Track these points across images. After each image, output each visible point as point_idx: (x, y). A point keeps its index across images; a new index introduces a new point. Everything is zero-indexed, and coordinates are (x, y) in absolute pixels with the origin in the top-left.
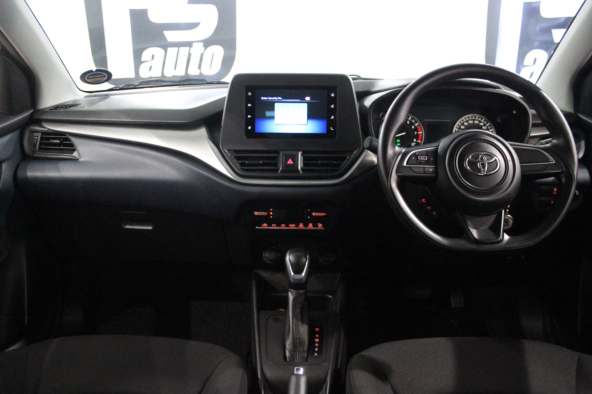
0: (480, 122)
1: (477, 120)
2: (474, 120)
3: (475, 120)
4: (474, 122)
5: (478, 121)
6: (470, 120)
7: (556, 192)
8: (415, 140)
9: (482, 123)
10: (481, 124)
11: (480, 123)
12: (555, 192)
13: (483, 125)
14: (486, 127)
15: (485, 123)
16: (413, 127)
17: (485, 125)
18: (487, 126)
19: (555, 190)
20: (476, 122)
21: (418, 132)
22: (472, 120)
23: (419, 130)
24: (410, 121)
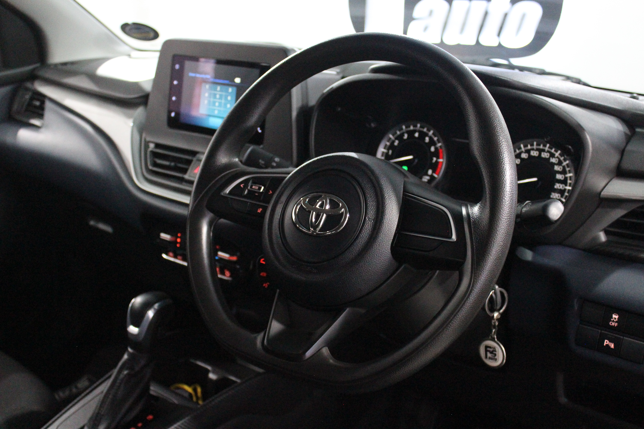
0: (552, 155)
1: (548, 152)
2: (541, 151)
3: (543, 151)
4: (540, 154)
5: (549, 154)
6: (533, 149)
7: (616, 322)
8: (430, 172)
9: (555, 158)
10: (553, 160)
11: (551, 159)
12: (613, 321)
13: (557, 162)
14: (561, 167)
15: (562, 159)
16: (433, 149)
17: (560, 163)
18: (564, 167)
19: (615, 319)
20: (545, 155)
21: (438, 157)
22: (537, 150)
23: (441, 155)
24: (431, 138)
